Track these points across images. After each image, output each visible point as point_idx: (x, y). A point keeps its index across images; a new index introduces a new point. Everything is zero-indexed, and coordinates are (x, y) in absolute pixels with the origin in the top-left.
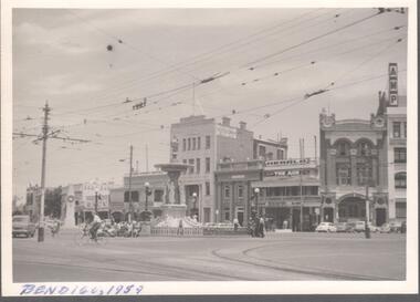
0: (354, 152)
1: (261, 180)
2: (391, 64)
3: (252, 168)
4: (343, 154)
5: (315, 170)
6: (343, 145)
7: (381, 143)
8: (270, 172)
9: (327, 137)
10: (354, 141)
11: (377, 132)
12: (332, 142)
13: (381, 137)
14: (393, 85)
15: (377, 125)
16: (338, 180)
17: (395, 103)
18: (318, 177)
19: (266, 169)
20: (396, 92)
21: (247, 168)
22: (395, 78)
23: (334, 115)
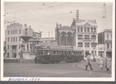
0: (67, 36)
1: (38, 44)
2: (77, 10)
3: (35, 40)
4: (63, 36)
5: (55, 41)
6: (63, 34)
7: (74, 33)
8: (41, 41)
9: (59, 31)
10: (67, 32)
11: (73, 30)
12: (60, 33)
13: (74, 32)
14: (78, 17)
15: (73, 28)
16: (62, 44)
17: (78, 22)
18: (56, 43)
19: (40, 40)
20: (78, 19)
21: (33, 40)
22: (78, 14)
23: (61, 25)
